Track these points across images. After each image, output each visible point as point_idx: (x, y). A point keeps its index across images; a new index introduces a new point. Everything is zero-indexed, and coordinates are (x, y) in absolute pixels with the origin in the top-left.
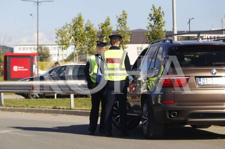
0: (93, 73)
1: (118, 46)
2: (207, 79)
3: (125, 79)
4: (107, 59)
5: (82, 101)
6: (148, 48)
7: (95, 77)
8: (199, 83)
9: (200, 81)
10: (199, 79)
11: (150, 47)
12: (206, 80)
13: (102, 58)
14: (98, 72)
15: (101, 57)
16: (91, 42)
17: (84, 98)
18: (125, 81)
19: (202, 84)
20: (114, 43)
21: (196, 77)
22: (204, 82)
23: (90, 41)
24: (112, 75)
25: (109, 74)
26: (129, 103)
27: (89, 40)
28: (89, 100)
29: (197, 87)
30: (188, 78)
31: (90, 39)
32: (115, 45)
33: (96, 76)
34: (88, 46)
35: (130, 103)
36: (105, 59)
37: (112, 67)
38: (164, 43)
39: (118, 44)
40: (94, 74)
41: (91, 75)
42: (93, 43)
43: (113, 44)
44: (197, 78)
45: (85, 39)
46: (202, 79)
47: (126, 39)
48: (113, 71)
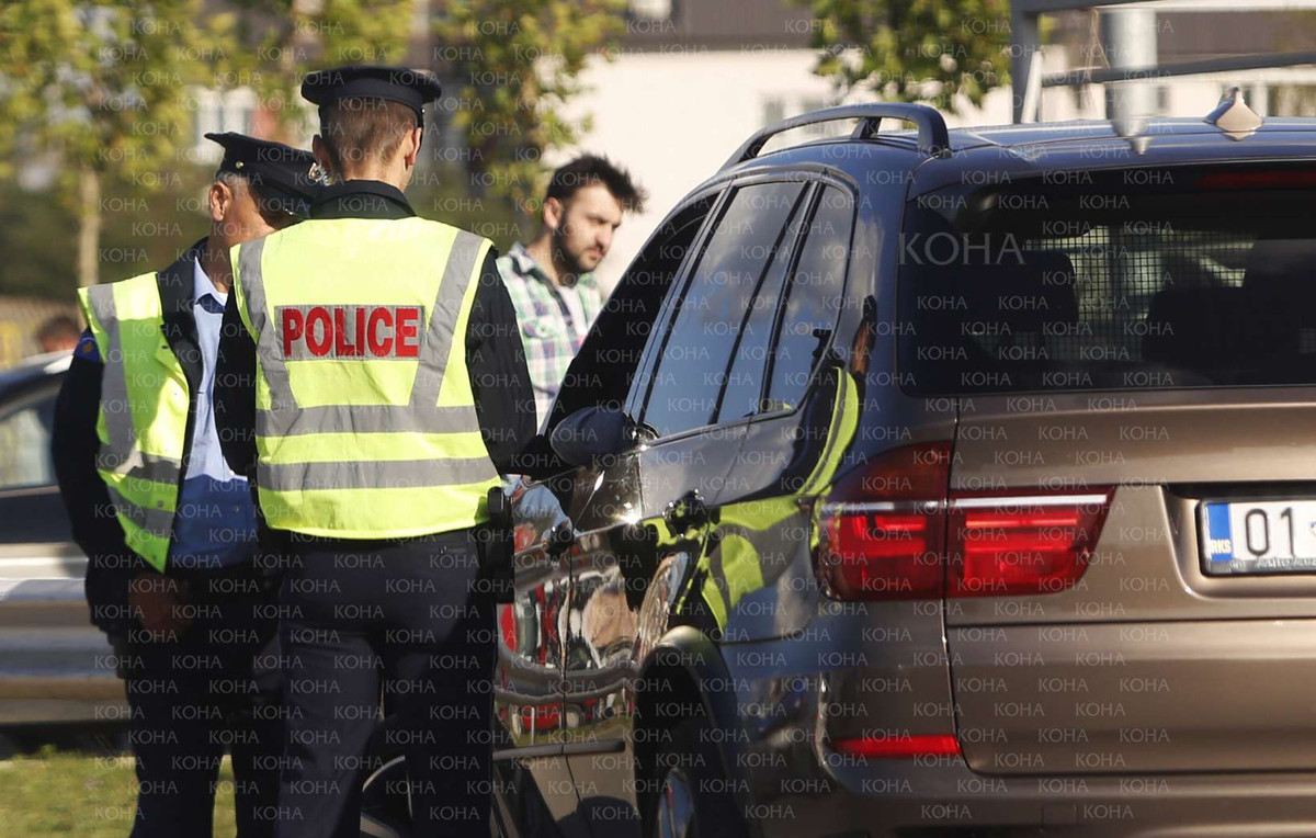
0: (145, 456)
1: (395, 175)
2: (1288, 513)
3: (471, 523)
4: (289, 314)
5: (27, 789)
6: (712, 198)
7: (164, 495)
8: (1212, 547)
9: (1223, 531)
10: (1205, 511)
11: (735, 190)
12: (1279, 527)
13: (240, 301)
14: (194, 453)
15: (222, 298)
16: (126, 59)
17: (44, 758)
18: (470, 537)
19: (1242, 557)
20: (363, 145)
21: (1176, 492)
22: (1258, 545)
23: (115, 45)
24: (337, 484)
25: (307, 467)
26: (527, 773)
27: (101, 28)
28: (105, 784)
29: (1188, 590)
30: (1100, 499)
31: (113, 24)
32: (373, 172)
33: (175, 487)
34: (100, 112)
35: (534, 766)
36: (272, 316)
37: (343, 402)
38: (867, 147)
39: (399, 160)
40: (152, 469)
41: (116, 478)
42: (157, 76)
43: (347, 155)
44: (1192, 504)
45: (54, 29)
46: (1238, 510)
47: (564, 27)
48: (348, 436)
